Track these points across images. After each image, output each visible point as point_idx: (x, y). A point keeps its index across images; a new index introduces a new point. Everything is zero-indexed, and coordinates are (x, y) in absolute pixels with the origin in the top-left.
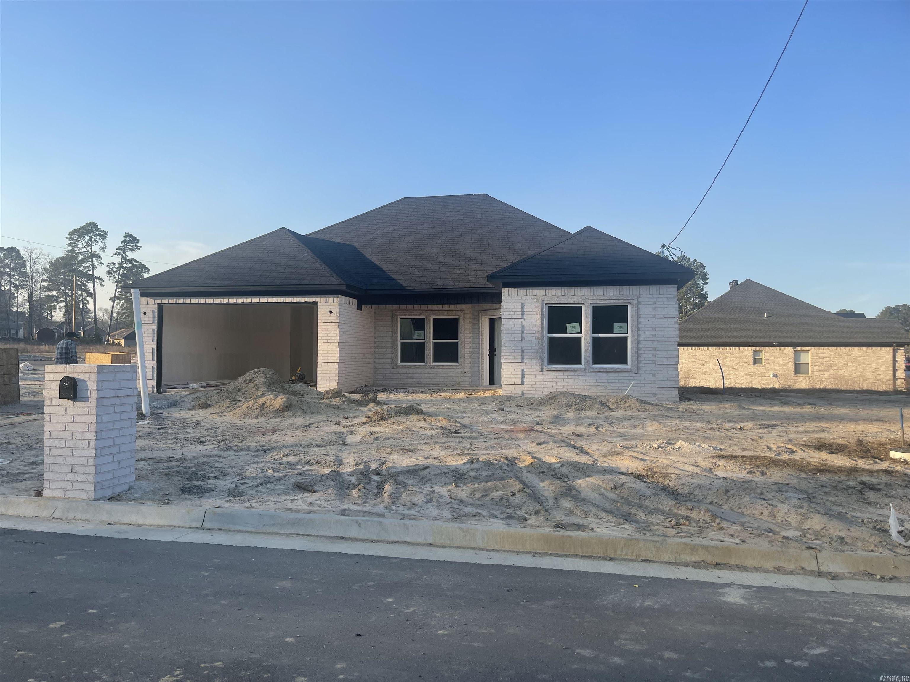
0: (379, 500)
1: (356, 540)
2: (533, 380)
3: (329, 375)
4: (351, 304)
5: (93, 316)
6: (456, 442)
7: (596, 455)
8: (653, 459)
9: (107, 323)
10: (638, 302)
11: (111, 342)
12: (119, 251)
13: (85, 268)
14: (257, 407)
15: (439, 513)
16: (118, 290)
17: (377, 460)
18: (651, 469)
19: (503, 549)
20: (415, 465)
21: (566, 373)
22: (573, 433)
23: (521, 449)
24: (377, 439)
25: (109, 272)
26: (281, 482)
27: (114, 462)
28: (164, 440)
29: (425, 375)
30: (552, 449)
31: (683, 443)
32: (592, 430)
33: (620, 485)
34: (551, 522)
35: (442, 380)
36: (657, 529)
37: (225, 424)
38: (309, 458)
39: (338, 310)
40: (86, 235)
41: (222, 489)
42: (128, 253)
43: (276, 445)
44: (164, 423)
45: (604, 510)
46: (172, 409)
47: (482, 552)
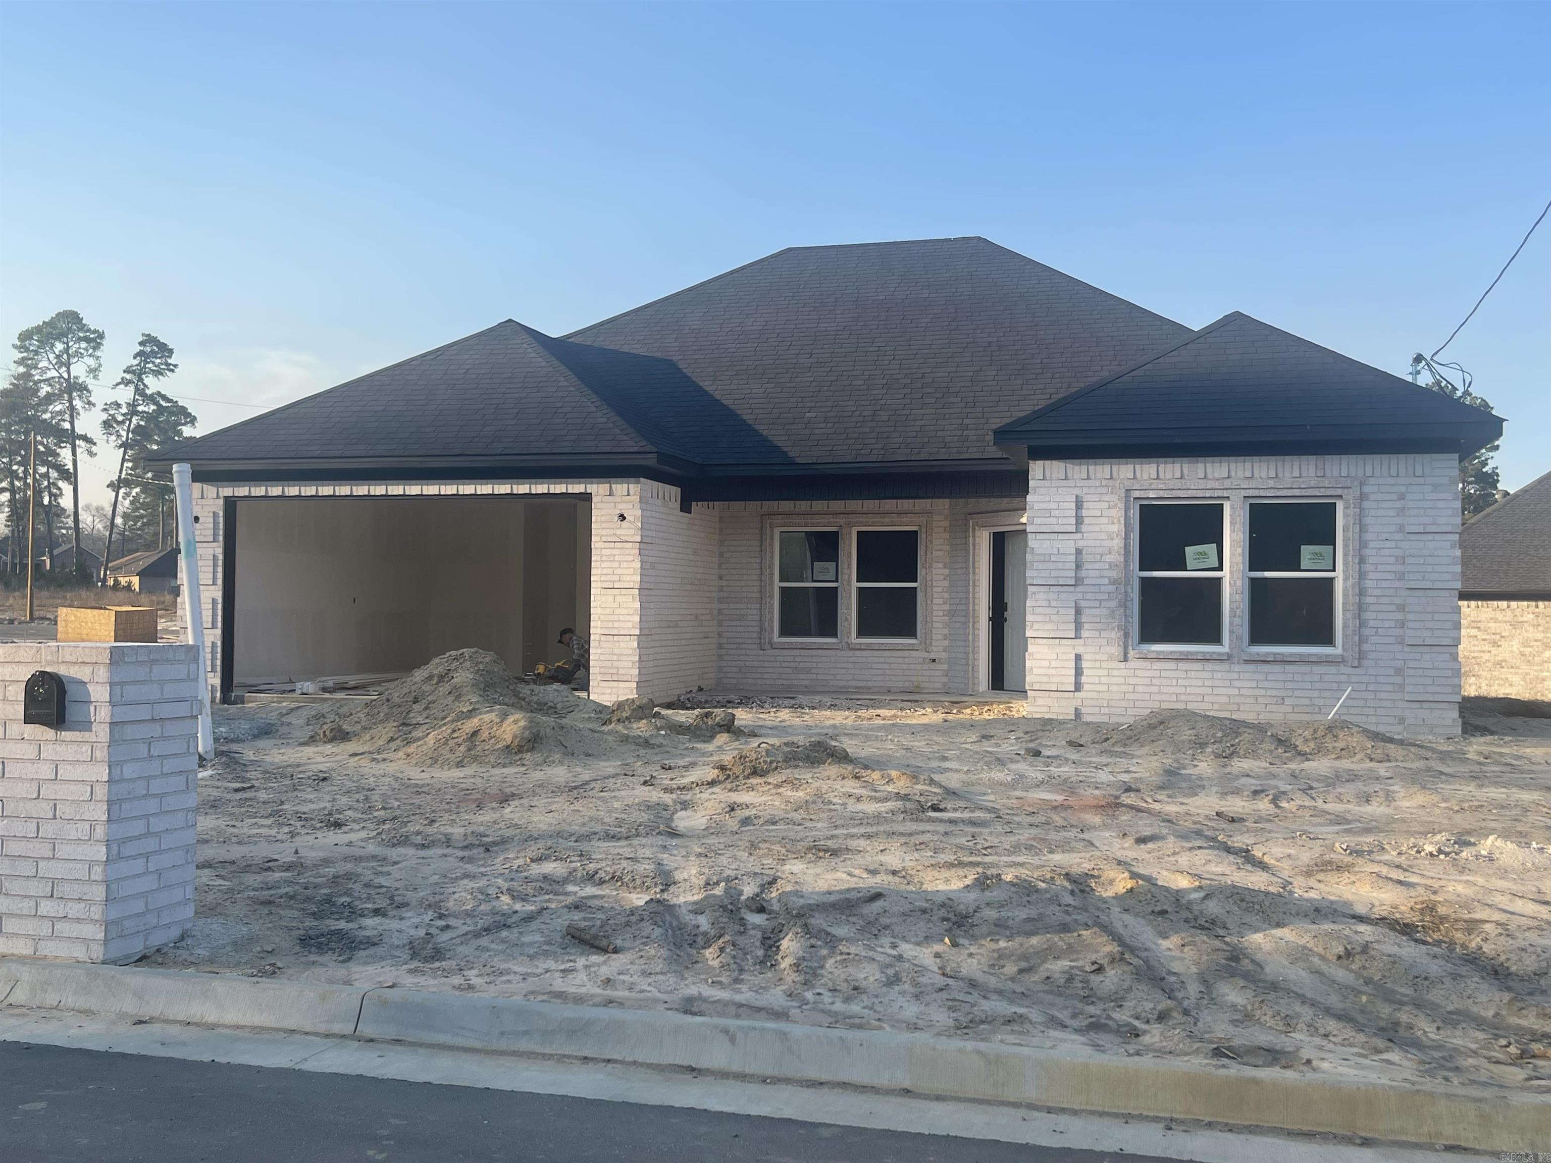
0: (769, 975)
1: (724, 1075)
2: (1104, 680)
3: (616, 664)
4: (667, 498)
5: (70, 522)
6: (937, 832)
7: (1286, 870)
8: (1429, 882)
9: (100, 539)
10: (1361, 494)
11: (111, 582)
12: (128, 376)
13: (55, 414)
14: (460, 740)
15: (921, 1013)
16: (126, 464)
17: (755, 874)
18: (1430, 908)
19: (1089, 1108)
20: (848, 890)
21: (1183, 665)
22: (1218, 814)
23: (1098, 853)
24: (746, 821)
25: (107, 424)
26: (534, 925)
27: (147, 873)
28: (250, 817)
29: (839, 665)
30: (1174, 854)
31: (1499, 843)
32: (1264, 805)
33: (1359, 949)
34: (1201, 1040)
35: (880, 678)
36: (1474, 1067)
37: (387, 780)
38: (592, 866)
39: (639, 513)
40: (56, 339)
41: (397, 942)
42: (149, 380)
43: (510, 832)
44: (248, 775)
45: (1328, 1011)
46: (261, 743)
47: (1036, 1114)
